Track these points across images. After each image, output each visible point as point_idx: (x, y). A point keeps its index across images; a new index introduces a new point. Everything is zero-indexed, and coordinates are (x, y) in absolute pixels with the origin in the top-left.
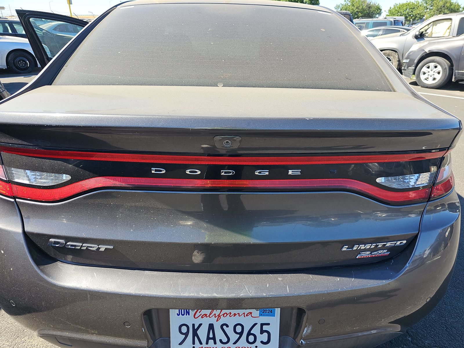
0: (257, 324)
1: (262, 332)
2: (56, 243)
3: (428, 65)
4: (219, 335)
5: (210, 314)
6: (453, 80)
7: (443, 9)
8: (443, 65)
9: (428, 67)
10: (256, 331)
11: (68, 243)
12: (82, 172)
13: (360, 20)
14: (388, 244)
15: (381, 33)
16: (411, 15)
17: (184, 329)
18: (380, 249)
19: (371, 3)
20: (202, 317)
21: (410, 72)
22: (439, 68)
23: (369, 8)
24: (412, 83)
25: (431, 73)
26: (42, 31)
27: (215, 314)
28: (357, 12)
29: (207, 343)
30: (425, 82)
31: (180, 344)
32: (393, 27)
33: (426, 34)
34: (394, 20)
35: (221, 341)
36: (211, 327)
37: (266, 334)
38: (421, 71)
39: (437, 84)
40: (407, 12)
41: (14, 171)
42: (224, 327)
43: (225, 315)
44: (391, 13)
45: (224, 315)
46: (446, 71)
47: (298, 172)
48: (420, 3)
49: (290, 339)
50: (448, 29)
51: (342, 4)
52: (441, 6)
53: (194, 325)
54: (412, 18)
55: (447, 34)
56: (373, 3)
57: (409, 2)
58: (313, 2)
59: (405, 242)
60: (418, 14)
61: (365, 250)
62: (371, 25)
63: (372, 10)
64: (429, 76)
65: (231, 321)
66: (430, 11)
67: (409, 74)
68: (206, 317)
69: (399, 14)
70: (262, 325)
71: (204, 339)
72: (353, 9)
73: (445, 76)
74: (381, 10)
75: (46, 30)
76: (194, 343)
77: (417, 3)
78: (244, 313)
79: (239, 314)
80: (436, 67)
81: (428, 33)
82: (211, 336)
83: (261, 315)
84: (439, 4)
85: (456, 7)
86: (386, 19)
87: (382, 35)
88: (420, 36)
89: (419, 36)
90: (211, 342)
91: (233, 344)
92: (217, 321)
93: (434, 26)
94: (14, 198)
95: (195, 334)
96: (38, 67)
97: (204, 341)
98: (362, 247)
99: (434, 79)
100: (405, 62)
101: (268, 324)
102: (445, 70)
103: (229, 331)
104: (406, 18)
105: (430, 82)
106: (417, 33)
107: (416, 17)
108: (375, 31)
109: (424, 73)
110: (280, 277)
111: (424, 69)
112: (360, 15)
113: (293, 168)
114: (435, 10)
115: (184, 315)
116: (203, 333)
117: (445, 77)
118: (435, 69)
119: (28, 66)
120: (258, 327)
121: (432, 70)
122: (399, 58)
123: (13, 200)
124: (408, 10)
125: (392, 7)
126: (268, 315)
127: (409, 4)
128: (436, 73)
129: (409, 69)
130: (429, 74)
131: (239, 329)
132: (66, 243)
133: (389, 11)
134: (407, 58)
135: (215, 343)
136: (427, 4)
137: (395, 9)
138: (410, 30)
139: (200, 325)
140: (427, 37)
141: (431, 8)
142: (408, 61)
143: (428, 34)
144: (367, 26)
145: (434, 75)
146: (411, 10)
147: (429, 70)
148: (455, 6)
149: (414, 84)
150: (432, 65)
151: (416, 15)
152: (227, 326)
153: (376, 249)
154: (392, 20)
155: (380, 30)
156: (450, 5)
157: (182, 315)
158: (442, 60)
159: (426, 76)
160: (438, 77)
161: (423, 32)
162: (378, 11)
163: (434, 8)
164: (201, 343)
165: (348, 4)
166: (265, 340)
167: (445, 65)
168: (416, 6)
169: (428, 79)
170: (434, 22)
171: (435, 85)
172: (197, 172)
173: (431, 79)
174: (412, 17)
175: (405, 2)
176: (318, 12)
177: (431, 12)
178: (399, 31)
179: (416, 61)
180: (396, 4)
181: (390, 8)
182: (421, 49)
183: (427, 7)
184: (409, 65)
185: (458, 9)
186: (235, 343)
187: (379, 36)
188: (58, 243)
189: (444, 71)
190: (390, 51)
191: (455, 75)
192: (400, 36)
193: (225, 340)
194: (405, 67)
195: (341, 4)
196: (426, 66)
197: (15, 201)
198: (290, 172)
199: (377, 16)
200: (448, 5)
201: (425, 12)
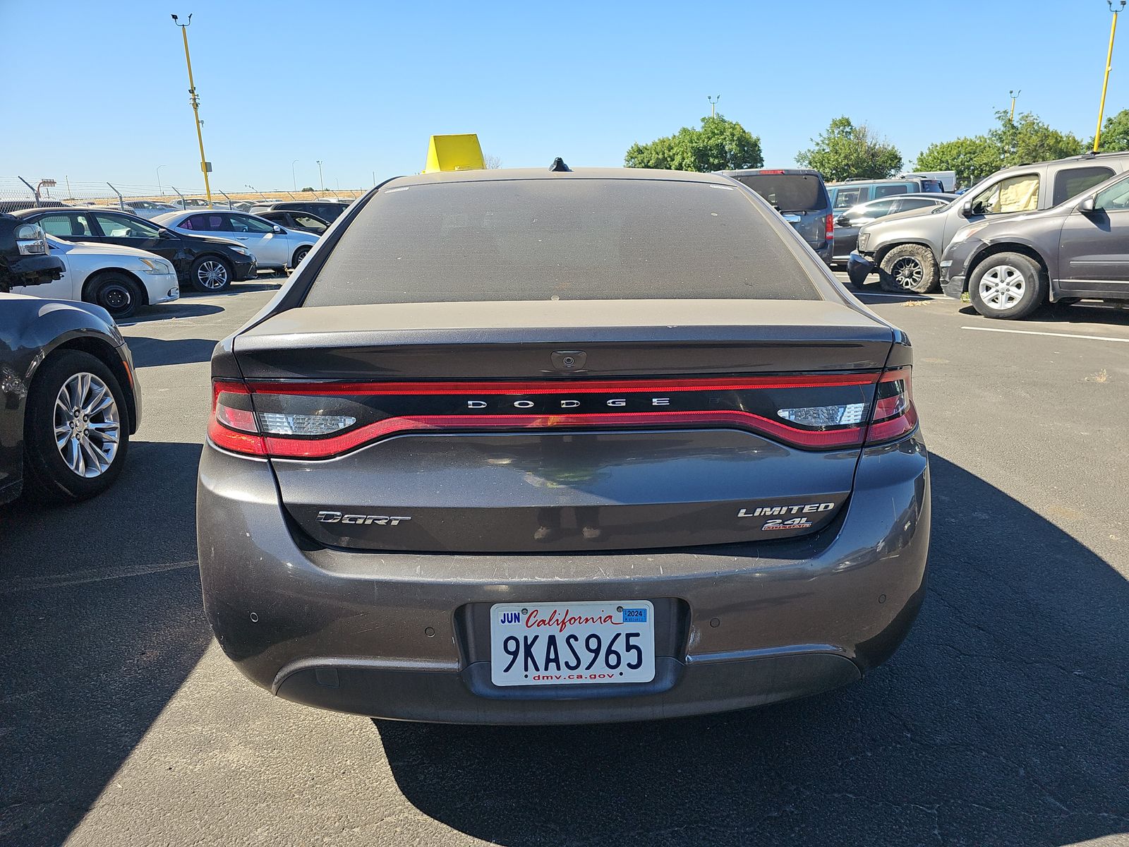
0: (620, 634)
1: (629, 648)
2: (328, 517)
3: (993, 271)
4: (565, 655)
5: (550, 620)
6: (1051, 299)
7: (1040, 151)
8: (1026, 270)
9: (995, 276)
10: (620, 646)
11: (346, 516)
12: (371, 411)
13: (848, 183)
14: (807, 509)
15: (893, 208)
16: (972, 168)
17: (512, 646)
18: (795, 516)
19: (875, 145)
20: (538, 626)
21: (956, 288)
22: (1018, 277)
23: (873, 155)
24: (964, 311)
25: (1002, 286)
26: (157, 230)
27: (557, 620)
28: (847, 165)
29: (546, 669)
30: (993, 305)
31: (507, 670)
32: (921, 197)
33: (988, 206)
34: (922, 181)
35: (567, 663)
36: (552, 640)
37: (634, 651)
38: (981, 283)
39: (1018, 308)
40: (960, 160)
41: (269, 417)
42: (572, 641)
43: (573, 620)
44: (924, 164)
45: (570, 620)
46: (1034, 281)
47: (665, 402)
48: (988, 141)
49: (671, 661)
50: (1034, 194)
51: (812, 150)
52: (1036, 145)
53: (526, 638)
54: (973, 174)
55: (1032, 206)
56: (882, 146)
57: (962, 139)
58: (746, 149)
59: (831, 506)
60: (986, 164)
61: (772, 517)
62: (872, 192)
63: (879, 160)
64: (999, 293)
65: (582, 631)
66: (1012, 157)
67: (955, 290)
68: (545, 625)
69: (944, 165)
70: (628, 636)
71: (541, 662)
72: (837, 160)
73: (1034, 291)
74: (900, 159)
75: (164, 228)
76: (526, 669)
77: (981, 141)
78: (600, 618)
79: (593, 618)
80: (1010, 274)
81: (991, 205)
82: (552, 656)
83: (625, 620)
84: (1031, 141)
85: (1070, 145)
86: (904, 180)
87: (896, 212)
88: (976, 212)
89: (973, 212)
90: (552, 665)
91: (586, 669)
92: (561, 631)
93: (1002, 190)
94: (268, 457)
95: (528, 654)
96: (150, 304)
97: (541, 664)
98: (768, 511)
99: (1011, 299)
100: (946, 267)
101: (637, 635)
102: (1031, 279)
103: (579, 646)
104: (959, 173)
105: (1002, 305)
106: (968, 206)
107: (982, 171)
108: (881, 205)
109: (988, 288)
110: (650, 558)
111: (987, 280)
112: (854, 171)
113: (658, 395)
114: (1023, 154)
115: (511, 622)
116: (539, 651)
117: (1033, 294)
118: (1009, 279)
119: (128, 303)
120: (622, 639)
121: (1002, 282)
122: (934, 259)
123: (266, 461)
124: (962, 156)
125: (926, 152)
126: (636, 621)
127: (964, 144)
128: (1012, 285)
129: (954, 281)
130: (997, 288)
131: (593, 644)
132: (343, 516)
133: (919, 162)
134: (947, 259)
135: (559, 668)
136: (1002, 142)
137: (932, 155)
138: (954, 199)
139: (536, 637)
140: (991, 214)
141: (1015, 150)
142: (949, 264)
143: (993, 206)
144: (864, 196)
145: (1008, 290)
146: (969, 155)
147: (997, 280)
148: (1068, 143)
149: (970, 311)
150: (1001, 269)
151: (981, 165)
152: (576, 639)
153: (789, 515)
154: (918, 180)
155: (892, 202)
156: (1055, 142)
157: (509, 622)
158: (1022, 259)
159: (992, 293)
160: (1019, 294)
161: (981, 202)
162: (895, 161)
163: (1021, 150)
164: (537, 669)
165: (824, 150)
166: (634, 662)
167: (1029, 270)
168: (980, 146)
169: (997, 299)
170: (1002, 182)
171: (1014, 311)
172: (528, 404)
173: (1003, 298)
174: (973, 170)
175: (954, 140)
176: (711, 186)
177: (1014, 159)
178: (933, 203)
179: (966, 264)
180: (932, 145)
181: (922, 154)
182: (974, 239)
183: (1003, 148)
184: (953, 272)
185: (1074, 150)
186: (588, 668)
187: (890, 214)
188: (332, 517)
189: (1030, 282)
190: (914, 245)
191: (1053, 290)
192: (933, 213)
193: (573, 663)
194: (944, 277)
195: (809, 151)
196: (989, 274)
197: (270, 461)
198: (655, 401)
199: (893, 172)
200: (1051, 142)
201: (1003, 160)
